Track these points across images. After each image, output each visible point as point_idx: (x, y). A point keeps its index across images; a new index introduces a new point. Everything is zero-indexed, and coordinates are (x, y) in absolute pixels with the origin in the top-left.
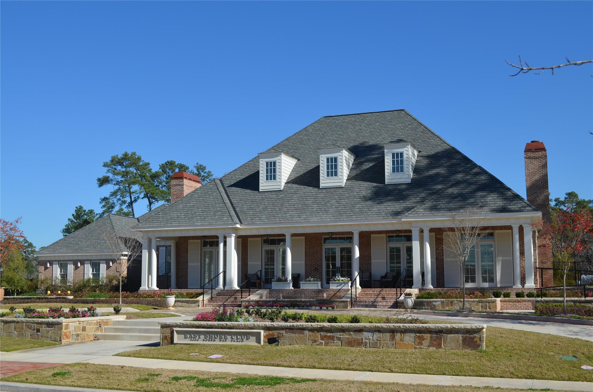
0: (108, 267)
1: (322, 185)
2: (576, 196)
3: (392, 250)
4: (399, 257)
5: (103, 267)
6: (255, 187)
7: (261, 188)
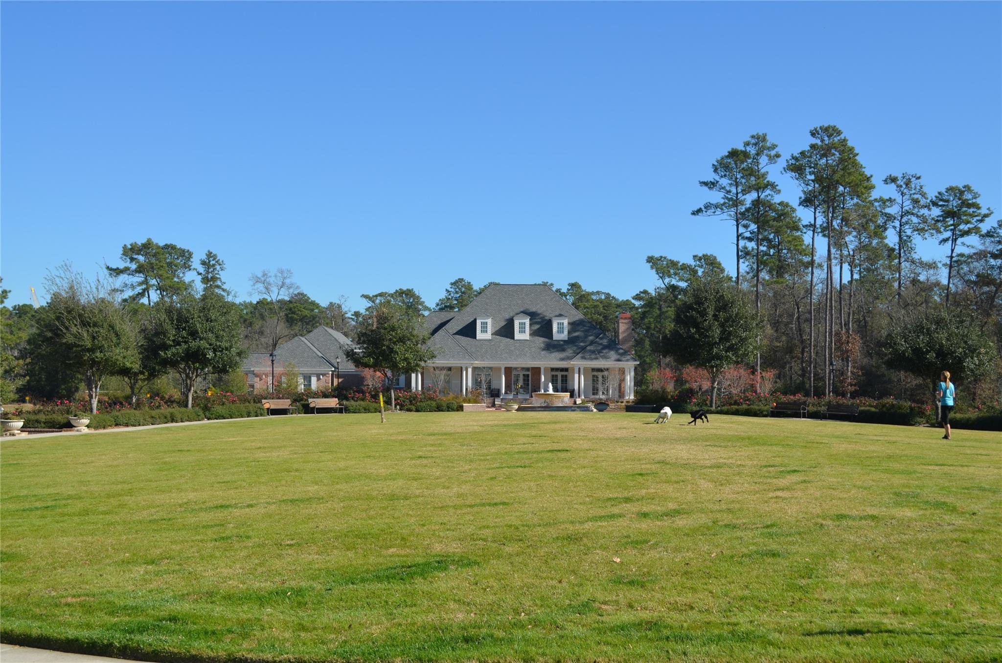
0: (319, 379)
1: (516, 338)
2: (580, 287)
3: (553, 376)
4: (557, 380)
5: (314, 379)
6: (474, 336)
7: (478, 338)
